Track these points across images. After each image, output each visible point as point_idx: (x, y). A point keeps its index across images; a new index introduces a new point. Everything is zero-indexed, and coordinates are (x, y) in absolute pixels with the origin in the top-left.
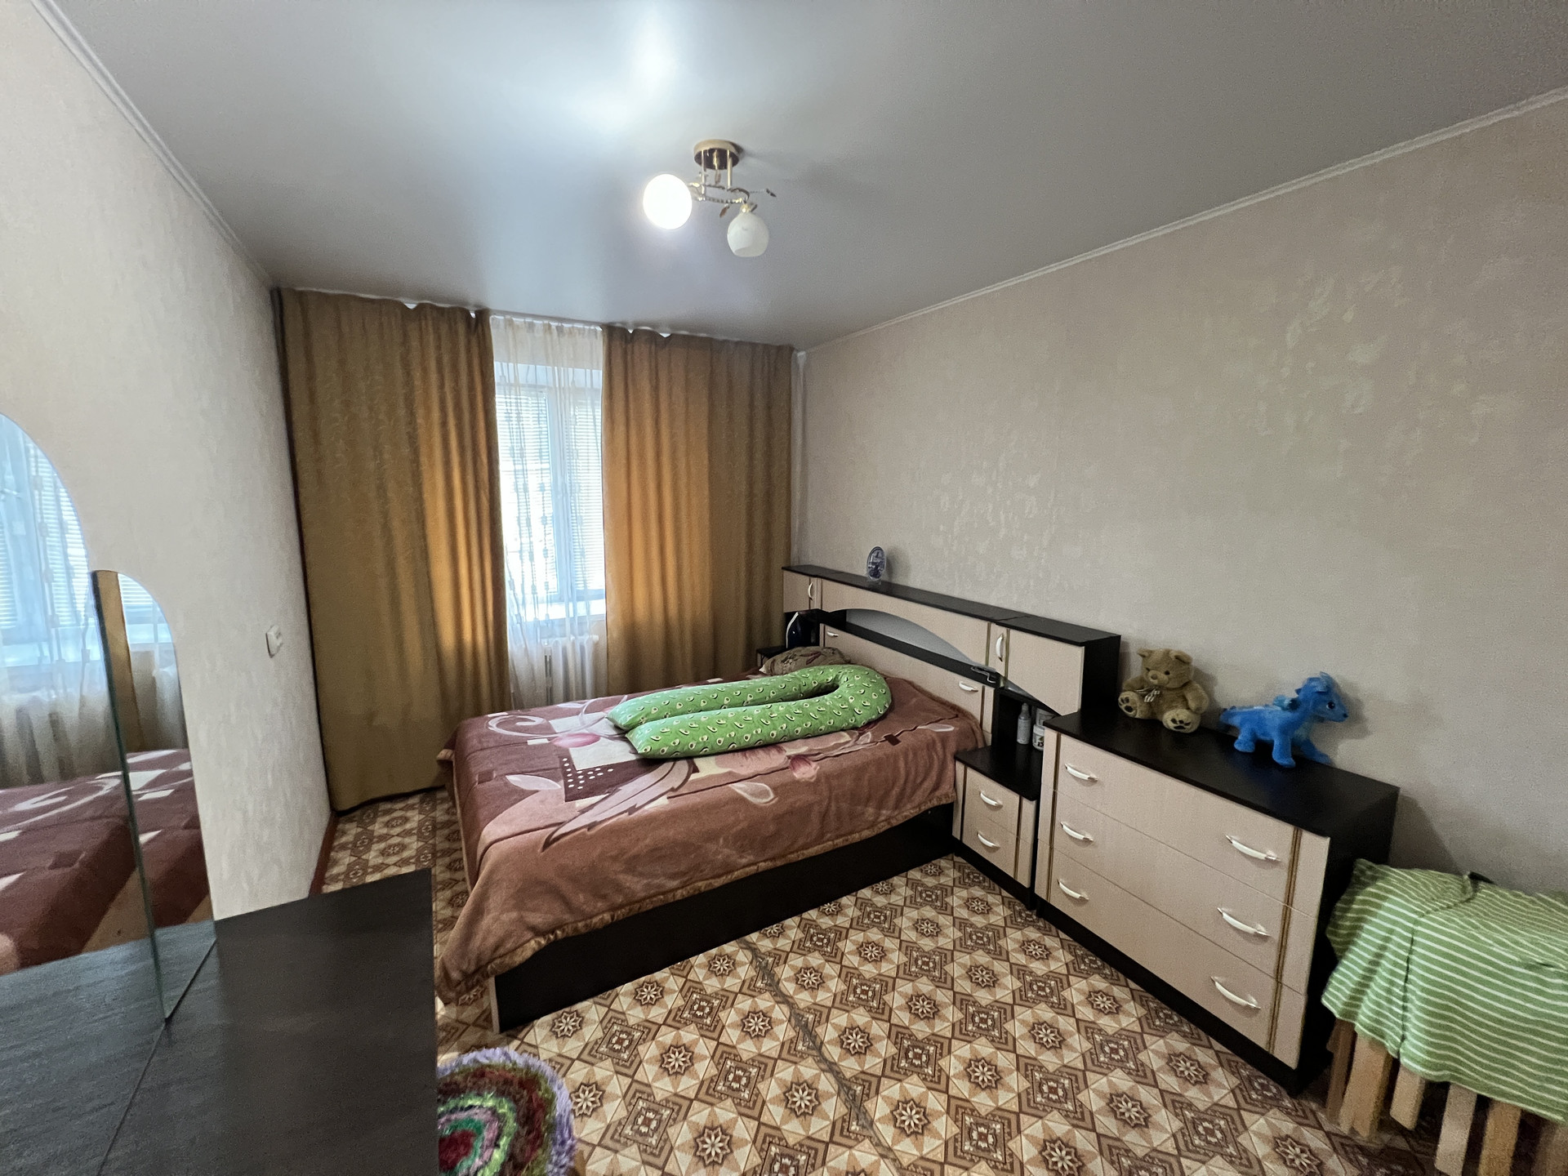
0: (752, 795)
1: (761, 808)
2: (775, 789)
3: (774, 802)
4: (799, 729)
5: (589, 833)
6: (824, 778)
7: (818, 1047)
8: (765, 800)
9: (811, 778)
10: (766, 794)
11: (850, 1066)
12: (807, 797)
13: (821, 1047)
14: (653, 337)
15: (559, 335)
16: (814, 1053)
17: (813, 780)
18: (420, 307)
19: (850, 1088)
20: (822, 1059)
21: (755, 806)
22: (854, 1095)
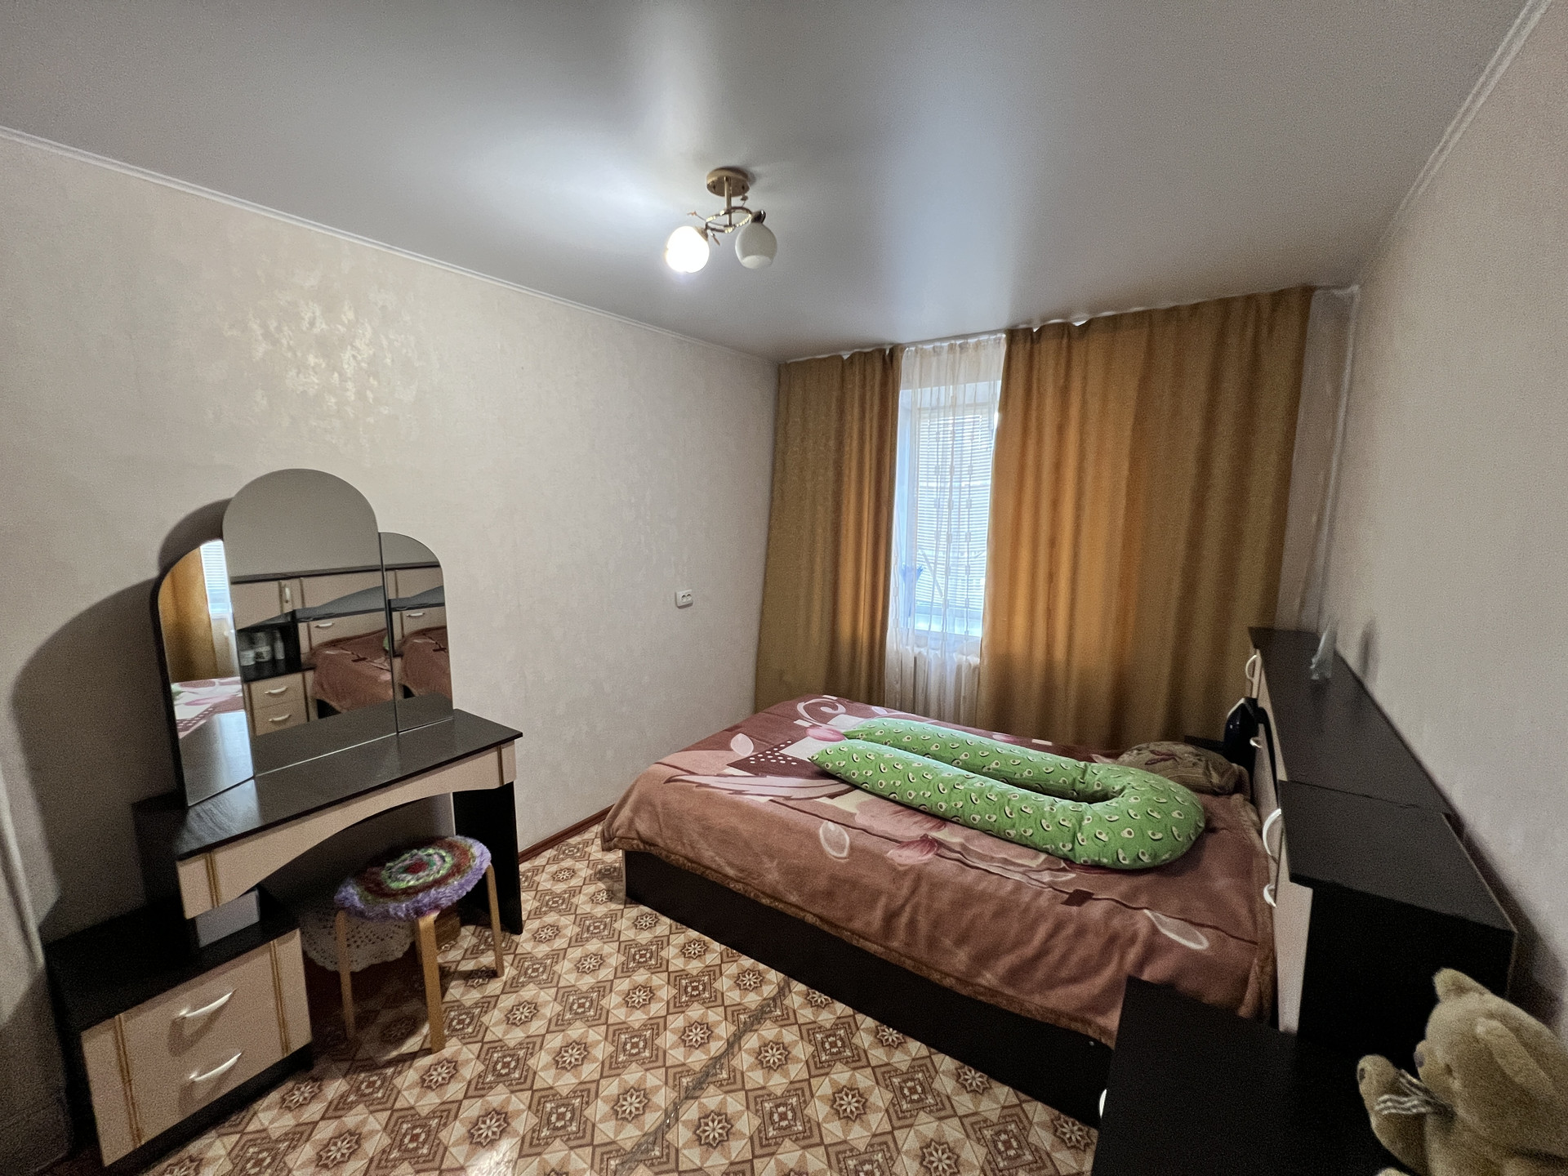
0: (827, 840)
1: (827, 858)
2: (852, 848)
3: (842, 861)
4: (978, 817)
5: (694, 789)
6: (918, 876)
7: (690, 1094)
8: (835, 854)
9: (900, 865)
10: (841, 848)
11: (681, 1135)
12: (883, 881)
13: (692, 1098)
14: (1065, 330)
15: (961, 353)
16: (683, 1095)
17: (901, 868)
18: (852, 357)
19: (654, 1143)
20: (676, 1107)
21: (822, 852)
22: (648, 1151)
